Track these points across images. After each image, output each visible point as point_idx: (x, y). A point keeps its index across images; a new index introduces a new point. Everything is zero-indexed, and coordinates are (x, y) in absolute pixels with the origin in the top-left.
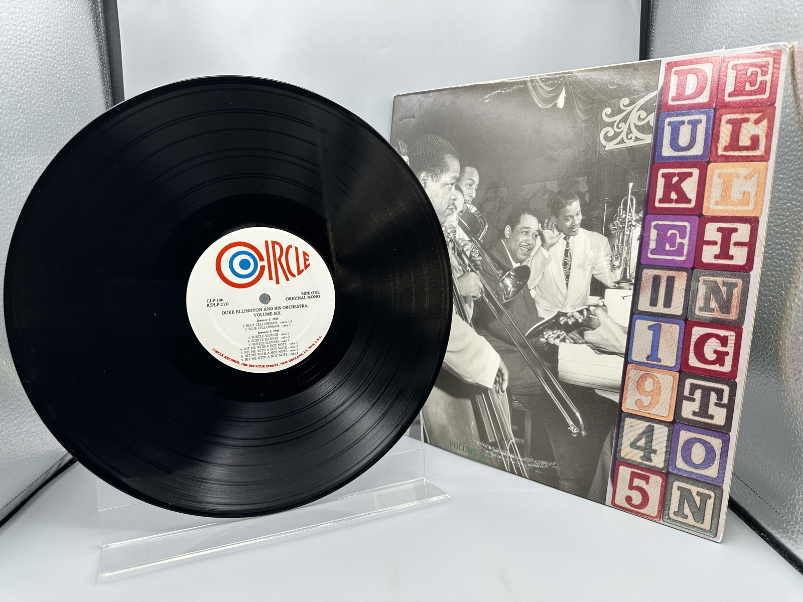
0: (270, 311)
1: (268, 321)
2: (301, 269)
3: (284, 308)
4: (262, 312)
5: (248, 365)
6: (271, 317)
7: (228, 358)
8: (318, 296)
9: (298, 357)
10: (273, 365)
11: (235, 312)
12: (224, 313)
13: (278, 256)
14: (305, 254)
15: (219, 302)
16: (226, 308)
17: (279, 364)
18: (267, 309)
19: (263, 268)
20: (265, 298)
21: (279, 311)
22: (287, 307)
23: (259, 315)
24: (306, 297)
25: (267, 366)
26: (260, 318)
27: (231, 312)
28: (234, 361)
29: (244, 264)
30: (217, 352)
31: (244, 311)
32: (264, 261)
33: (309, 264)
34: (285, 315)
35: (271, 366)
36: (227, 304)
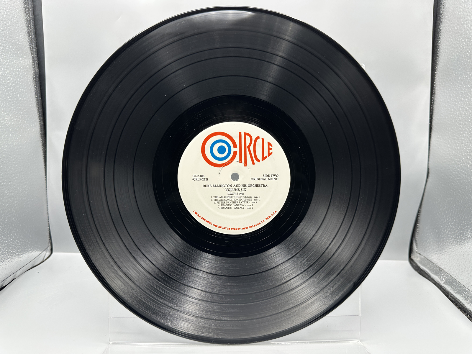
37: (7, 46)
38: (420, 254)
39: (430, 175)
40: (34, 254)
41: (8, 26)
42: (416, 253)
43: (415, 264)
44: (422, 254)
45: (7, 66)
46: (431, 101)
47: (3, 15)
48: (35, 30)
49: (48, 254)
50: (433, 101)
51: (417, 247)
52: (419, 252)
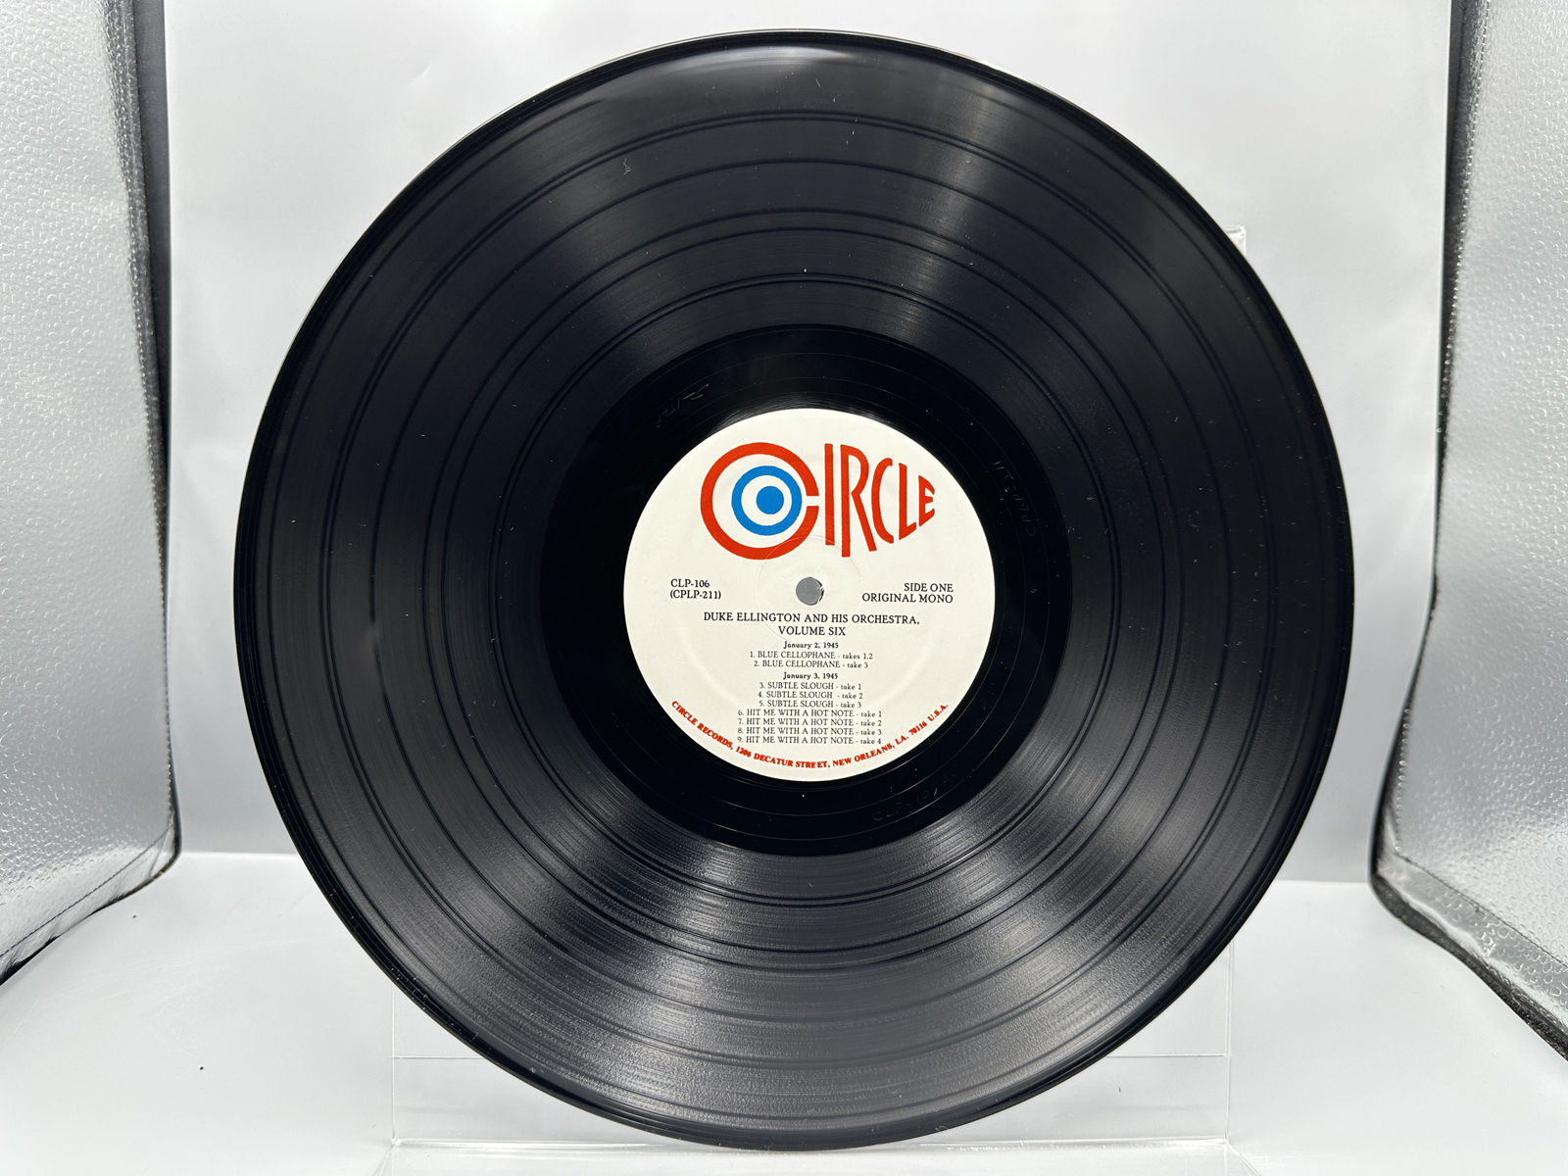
0: (818, 624)
1: (813, 649)
2: (909, 524)
3: (856, 619)
4: (799, 624)
5: (753, 755)
6: (820, 639)
7: (706, 731)
8: (949, 599)
9: (879, 751)
10: (813, 764)
11: (734, 616)
12: (708, 616)
13: (853, 485)
14: (924, 484)
15: (699, 589)
16: (713, 606)
17: (830, 763)
18: (812, 618)
19: (813, 512)
20: (810, 591)
21: (842, 625)
22: (862, 619)
23: (790, 630)
24: (916, 596)
25: (798, 764)
26: (793, 639)
27: (725, 616)
28: (720, 739)
29: (769, 501)
30: (682, 711)
31: (755, 617)
32: (817, 494)
33: (932, 512)
34: (856, 639)
35: (808, 765)
36: (718, 595)
37: (48, 154)
38: (1408, 860)
39: (1439, 597)
40: (121, 858)
41: (55, 90)
42: (1394, 858)
43: (1390, 895)
44: (1414, 860)
45: (48, 220)
46: (1443, 358)
47: (39, 53)
48: (140, 105)
49: (165, 855)
50: (1451, 358)
51: (1397, 839)
52: (1405, 855)
